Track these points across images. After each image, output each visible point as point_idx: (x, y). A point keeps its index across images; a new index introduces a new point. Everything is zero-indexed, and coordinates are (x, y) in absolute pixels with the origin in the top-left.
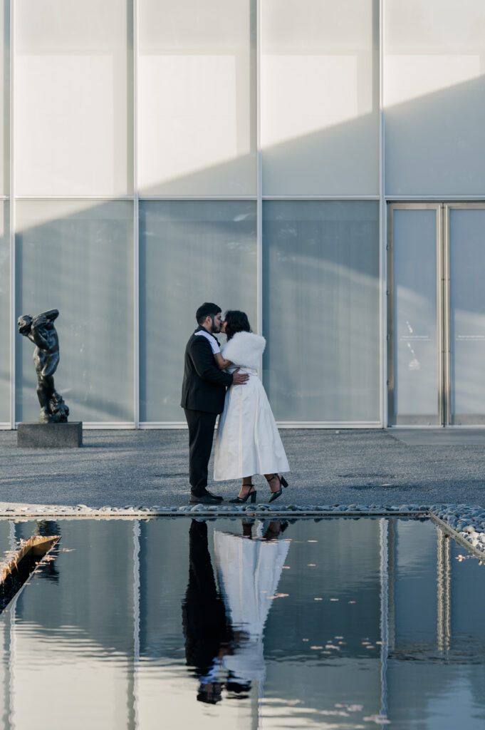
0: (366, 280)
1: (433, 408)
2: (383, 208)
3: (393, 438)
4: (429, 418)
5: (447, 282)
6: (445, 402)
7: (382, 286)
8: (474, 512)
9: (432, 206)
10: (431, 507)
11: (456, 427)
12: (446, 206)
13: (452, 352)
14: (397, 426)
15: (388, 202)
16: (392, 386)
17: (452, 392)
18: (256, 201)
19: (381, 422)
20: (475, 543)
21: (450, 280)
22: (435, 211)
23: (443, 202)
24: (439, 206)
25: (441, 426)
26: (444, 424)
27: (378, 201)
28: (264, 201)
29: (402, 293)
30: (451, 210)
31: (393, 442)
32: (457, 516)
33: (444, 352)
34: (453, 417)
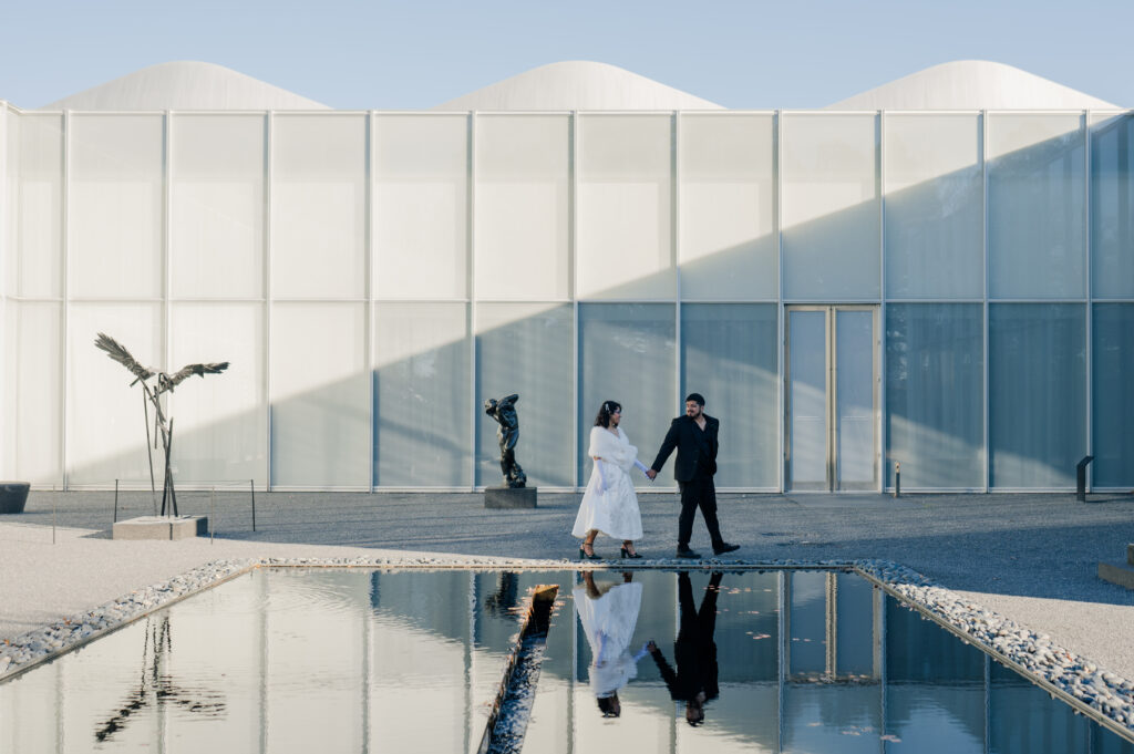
0: (766, 375)
1: (823, 476)
2: (781, 310)
3: (792, 502)
4: (818, 484)
5: (834, 371)
6: (833, 470)
7: (780, 381)
8: (893, 567)
9: (822, 308)
10: (855, 562)
11: (842, 492)
12: (834, 308)
13: (838, 430)
14: (794, 491)
15: (786, 305)
16: (788, 457)
17: (839, 459)
18: (674, 304)
19: (778, 487)
20: (905, 593)
21: (837, 369)
22: (824, 312)
23: (831, 305)
24: (828, 308)
25: (829, 491)
26: (831, 489)
27: (777, 304)
28: (682, 304)
29: (797, 386)
30: (838, 311)
31: (795, 506)
32: (881, 570)
33: (831, 429)
34: (839, 484)
